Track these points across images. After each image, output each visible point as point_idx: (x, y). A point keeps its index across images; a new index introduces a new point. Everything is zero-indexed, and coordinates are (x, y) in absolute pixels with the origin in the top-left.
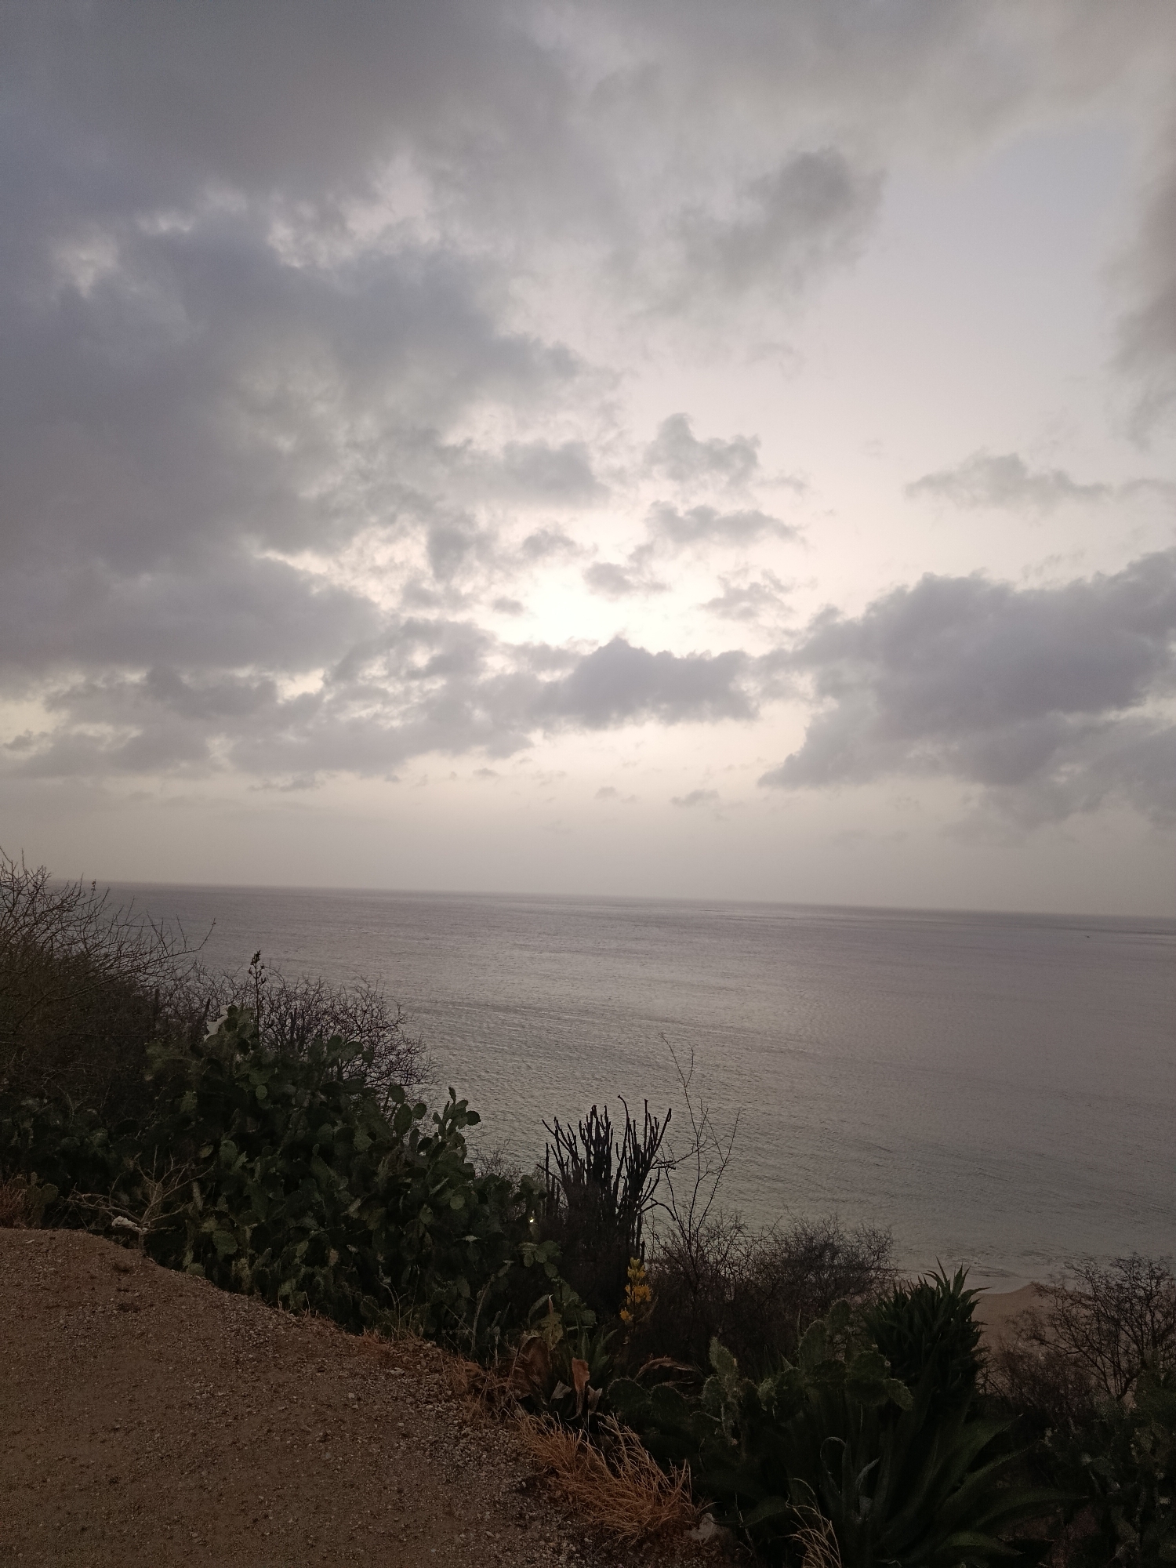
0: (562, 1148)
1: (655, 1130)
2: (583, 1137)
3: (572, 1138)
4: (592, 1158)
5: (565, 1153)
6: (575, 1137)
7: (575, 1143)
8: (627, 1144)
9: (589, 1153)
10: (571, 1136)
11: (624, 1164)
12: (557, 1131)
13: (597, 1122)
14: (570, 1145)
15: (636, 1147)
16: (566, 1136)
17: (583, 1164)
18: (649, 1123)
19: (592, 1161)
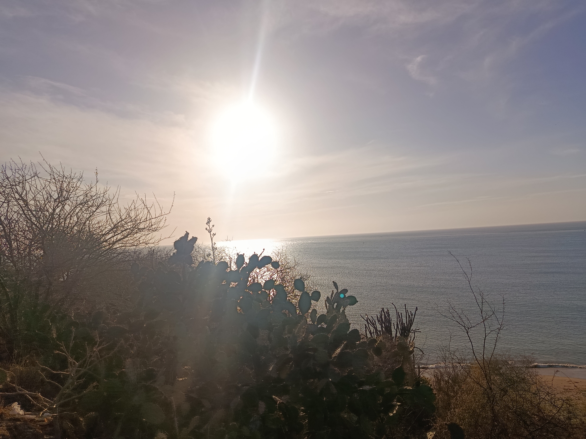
0: (370, 326)
1: (411, 317)
2: (379, 321)
3: (374, 322)
4: (384, 329)
5: (372, 329)
6: (375, 322)
7: (375, 324)
8: (399, 323)
9: (382, 327)
10: (373, 321)
11: (398, 332)
12: (367, 319)
13: (385, 315)
14: (373, 324)
15: (403, 324)
16: (371, 321)
17: (380, 333)
18: (407, 313)
19: (384, 330)
